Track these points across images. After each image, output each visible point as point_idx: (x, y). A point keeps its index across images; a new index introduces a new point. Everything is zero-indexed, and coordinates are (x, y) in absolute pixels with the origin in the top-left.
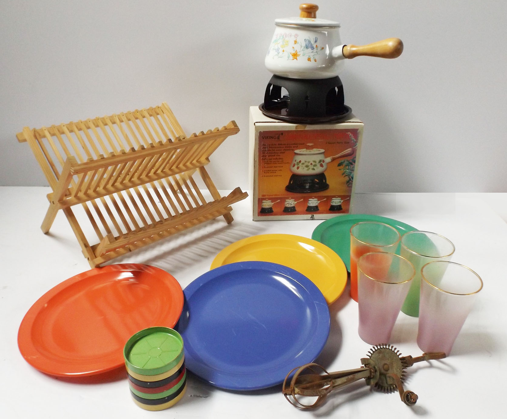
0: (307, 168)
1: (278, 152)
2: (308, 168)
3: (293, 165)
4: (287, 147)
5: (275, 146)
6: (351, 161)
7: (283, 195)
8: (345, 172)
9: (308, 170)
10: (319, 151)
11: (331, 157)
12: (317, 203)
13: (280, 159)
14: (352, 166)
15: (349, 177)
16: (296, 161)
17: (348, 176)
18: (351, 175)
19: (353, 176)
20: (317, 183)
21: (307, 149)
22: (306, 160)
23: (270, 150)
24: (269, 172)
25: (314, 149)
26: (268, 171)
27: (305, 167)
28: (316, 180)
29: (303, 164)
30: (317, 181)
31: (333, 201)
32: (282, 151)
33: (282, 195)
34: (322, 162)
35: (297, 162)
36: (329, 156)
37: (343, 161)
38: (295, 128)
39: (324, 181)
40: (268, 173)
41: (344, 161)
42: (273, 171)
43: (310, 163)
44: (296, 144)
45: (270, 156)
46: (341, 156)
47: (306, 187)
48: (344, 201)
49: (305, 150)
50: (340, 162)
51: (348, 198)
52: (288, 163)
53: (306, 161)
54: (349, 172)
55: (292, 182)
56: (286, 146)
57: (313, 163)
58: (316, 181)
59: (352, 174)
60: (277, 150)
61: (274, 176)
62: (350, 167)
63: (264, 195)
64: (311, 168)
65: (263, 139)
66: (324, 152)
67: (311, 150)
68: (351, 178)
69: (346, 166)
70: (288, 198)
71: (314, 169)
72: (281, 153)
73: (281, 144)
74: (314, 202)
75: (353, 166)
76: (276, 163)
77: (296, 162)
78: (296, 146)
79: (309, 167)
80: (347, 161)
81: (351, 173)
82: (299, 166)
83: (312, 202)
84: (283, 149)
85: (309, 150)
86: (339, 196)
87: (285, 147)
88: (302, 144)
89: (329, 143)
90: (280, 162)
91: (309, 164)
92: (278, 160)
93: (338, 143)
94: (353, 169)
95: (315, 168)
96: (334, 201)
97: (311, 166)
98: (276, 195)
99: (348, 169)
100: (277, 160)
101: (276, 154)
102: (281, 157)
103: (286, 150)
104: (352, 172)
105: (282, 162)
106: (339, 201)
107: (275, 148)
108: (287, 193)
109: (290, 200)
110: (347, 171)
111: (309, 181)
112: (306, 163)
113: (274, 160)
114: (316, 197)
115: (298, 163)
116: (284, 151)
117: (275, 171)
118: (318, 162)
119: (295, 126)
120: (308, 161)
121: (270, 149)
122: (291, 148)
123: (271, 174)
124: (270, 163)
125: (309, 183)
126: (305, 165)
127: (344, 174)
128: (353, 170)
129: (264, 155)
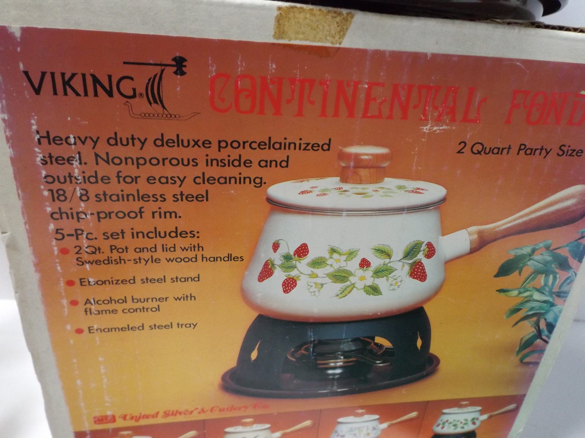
0: (339, 286)
1: (157, 189)
2: (348, 283)
3: (258, 268)
4: (221, 163)
5: (133, 152)
6: (565, 252)
7: (212, 410)
8: (529, 300)
9: (343, 293)
10: (417, 191)
11: (474, 229)
12: (374, 429)
13: (178, 233)
14: (562, 275)
15: (537, 324)
16: (276, 246)
17: (535, 319)
18: (550, 317)
19: (556, 319)
20: (387, 354)
21: (344, 180)
22: (336, 245)
23: (106, 179)
24: (119, 307)
25: (390, 182)
26: (111, 301)
27: (328, 280)
28: (379, 340)
29: (318, 263)
30: (386, 343)
31: (444, 418)
32: (189, 188)
33: (203, 411)
34: (421, 256)
35: (282, 250)
36: (465, 227)
37: (527, 250)
38: (271, 24)
39: (419, 343)
40: (115, 311)
41: (533, 251)
42: (139, 300)
43: (357, 261)
44: (281, 146)
45: (109, 215)
46: (525, 223)
47: (330, 372)
48: (490, 417)
49: (332, 182)
50: (513, 253)
51: (512, 406)
52: (230, 257)
53: (333, 251)
54: (545, 302)
55: (254, 355)
56: (213, 152)
57: (376, 262)
58: (380, 346)
59: (555, 309)
60: (150, 180)
61: (151, 328)
62: (555, 278)
63: (106, 417)
64: (360, 285)
65: (37, 91)
66: (443, 200)
67: (370, 188)
68: (543, 325)
69: (537, 272)
70: (236, 421)
71: (374, 290)
72: (181, 197)
73: (179, 142)
74: (359, 429)
75: (571, 273)
76: (157, 261)
77: (279, 251)
78: (280, 155)
79: (352, 279)
80: (547, 248)
81: (552, 305)
82: (293, 273)
83: (351, 430)
84: (191, 172)
85: (359, 188)
86: (473, 402)
87: (209, 163)
88: (315, 147)
89: (479, 147)
90: (179, 253)
91: (353, 265)
92: (169, 242)
93: (522, 148)
94: (565, 288)
95: (382, 283)
96: (450, 418)
97: (360, 272)
98: (175, 413)
99: (540, 291)
100: (159, 242)
101: (150, 206)
102: (183, 225)
103: (211, 180)
104: (557, 301)
105: (190, 254)
106: (470, 417)
107: (138, 163)
108: (229, 400)
109: (248, 429)
110: (537, 296)
111: (345, 347)
112: (335, 256)
113: (141, 242)
114: (371, 410)
115: (287, 258)
116: (201, 189)
117: (155, 304)
118: (398, 253)
119: (276, 13)
120: (344, 248)
121: (103, 169)
122: (245, 172)
123: (135, 320)
124: (115, 255)
125: (346, 355)
126: (329, 270)
127: (518, 310)
128: (561, 295)
129: (65, 207)
